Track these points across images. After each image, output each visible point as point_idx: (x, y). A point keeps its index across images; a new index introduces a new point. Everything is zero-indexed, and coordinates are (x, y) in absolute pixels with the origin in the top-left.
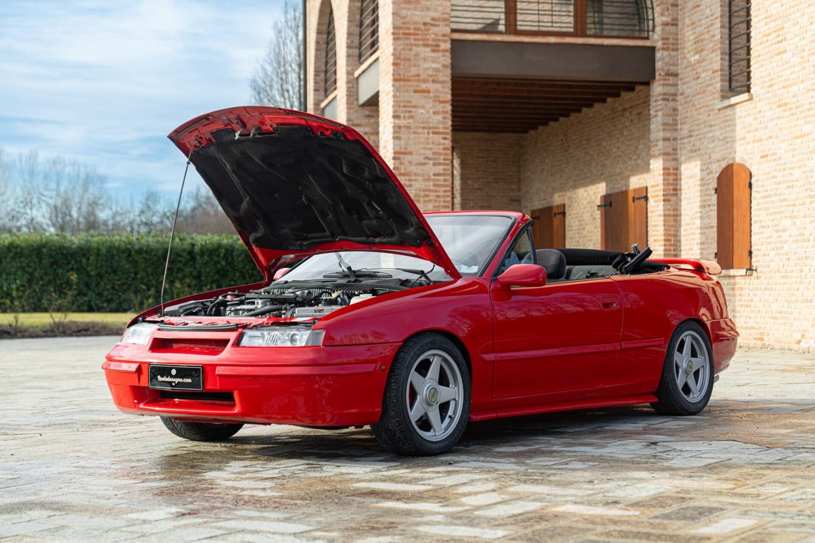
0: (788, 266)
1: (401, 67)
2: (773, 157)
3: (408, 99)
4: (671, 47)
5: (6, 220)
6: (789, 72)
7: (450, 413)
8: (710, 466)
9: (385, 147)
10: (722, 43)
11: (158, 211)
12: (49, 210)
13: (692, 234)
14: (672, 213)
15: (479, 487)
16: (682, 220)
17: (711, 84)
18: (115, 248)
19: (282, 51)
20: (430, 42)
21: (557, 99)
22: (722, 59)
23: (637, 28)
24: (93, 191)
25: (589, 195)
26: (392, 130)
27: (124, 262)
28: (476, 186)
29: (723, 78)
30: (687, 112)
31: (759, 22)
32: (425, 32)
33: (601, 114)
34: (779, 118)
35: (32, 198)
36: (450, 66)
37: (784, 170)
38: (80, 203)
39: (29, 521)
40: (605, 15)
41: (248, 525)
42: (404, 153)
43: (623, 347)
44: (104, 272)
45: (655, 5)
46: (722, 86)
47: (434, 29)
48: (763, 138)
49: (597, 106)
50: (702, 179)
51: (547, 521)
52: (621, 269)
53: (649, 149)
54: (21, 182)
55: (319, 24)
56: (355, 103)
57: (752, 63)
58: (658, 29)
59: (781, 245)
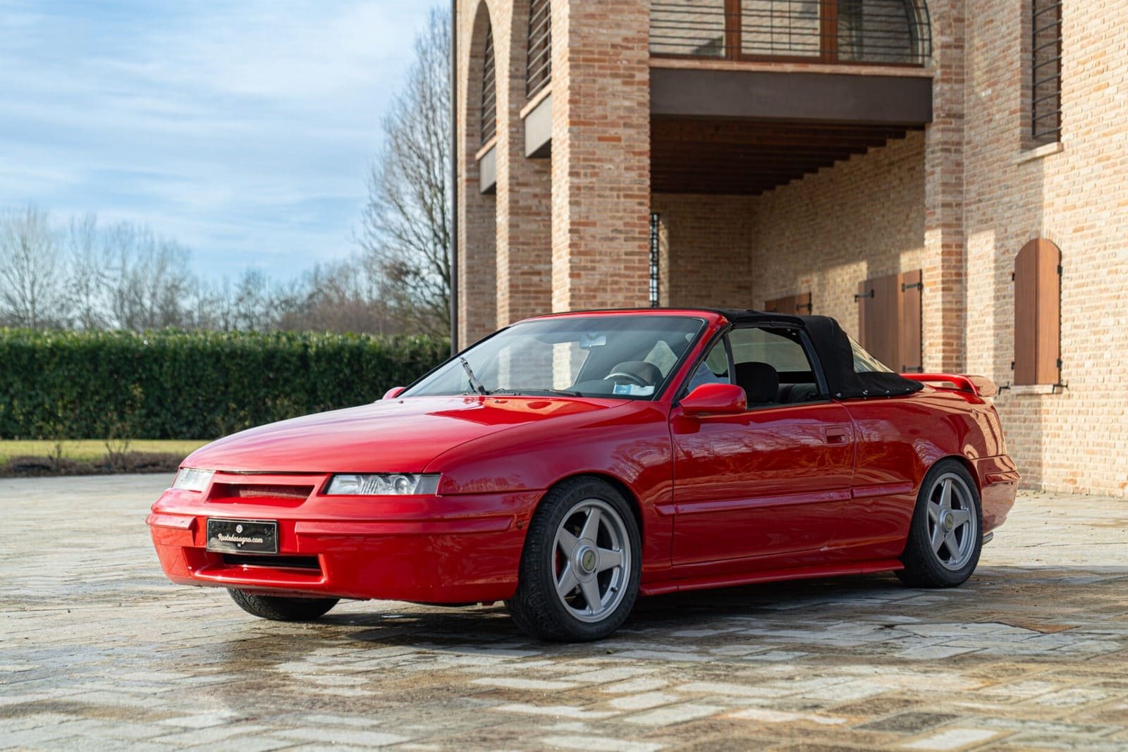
0: (1109, 380)
1: (581, 105)
2: (1090, 231)
3: (591, 150)
4: (954, 77)
5: (54, 310)
6: (1113, 114)
7: (613, 584)
8: (956, 658)
9: (559, 216)
10: (1022, 73)
11: (263, 299)
12: (112, 296)
13: (981, 336)
14: (954, 306)
15: (641, 684)
16: (969, 317)
17: (1008, 130)
18: (199, 351)
19: (428, 80)
20: (622, 72)
21: (799, 148)
22: (1022, 95)
23: (909, 51)
24: (172, 270)
25: (843, 280)
26: (568, 193)
27: (210, 369)
28: (689, 268)
29: (1024, 121)
30: (975, 167)
31: (1073, 43)
32: (615, 58)
33: (860, 169)
34: (1099, 177)
35: (88, 280)
36: (648, 105)
37: (1105, 248)
38: (155, 287)
39: (34, 728)
40: (865, 33)
41: (321, 735)
42: (586, 224)
43: (856, 495)
44: (183, 383)
45: (932, 19)
46: (1022, 132)
47: (627, 53)
48: (1077, 204)
49: (855, 158)
50: (996, 261)
51: (719, 731)
53: (924, 219)
54: (74, 259)
55: (474, 44)
56: (521, 153)
57: (1063, 101)
58: (937, 53)
59: (1099, 352)
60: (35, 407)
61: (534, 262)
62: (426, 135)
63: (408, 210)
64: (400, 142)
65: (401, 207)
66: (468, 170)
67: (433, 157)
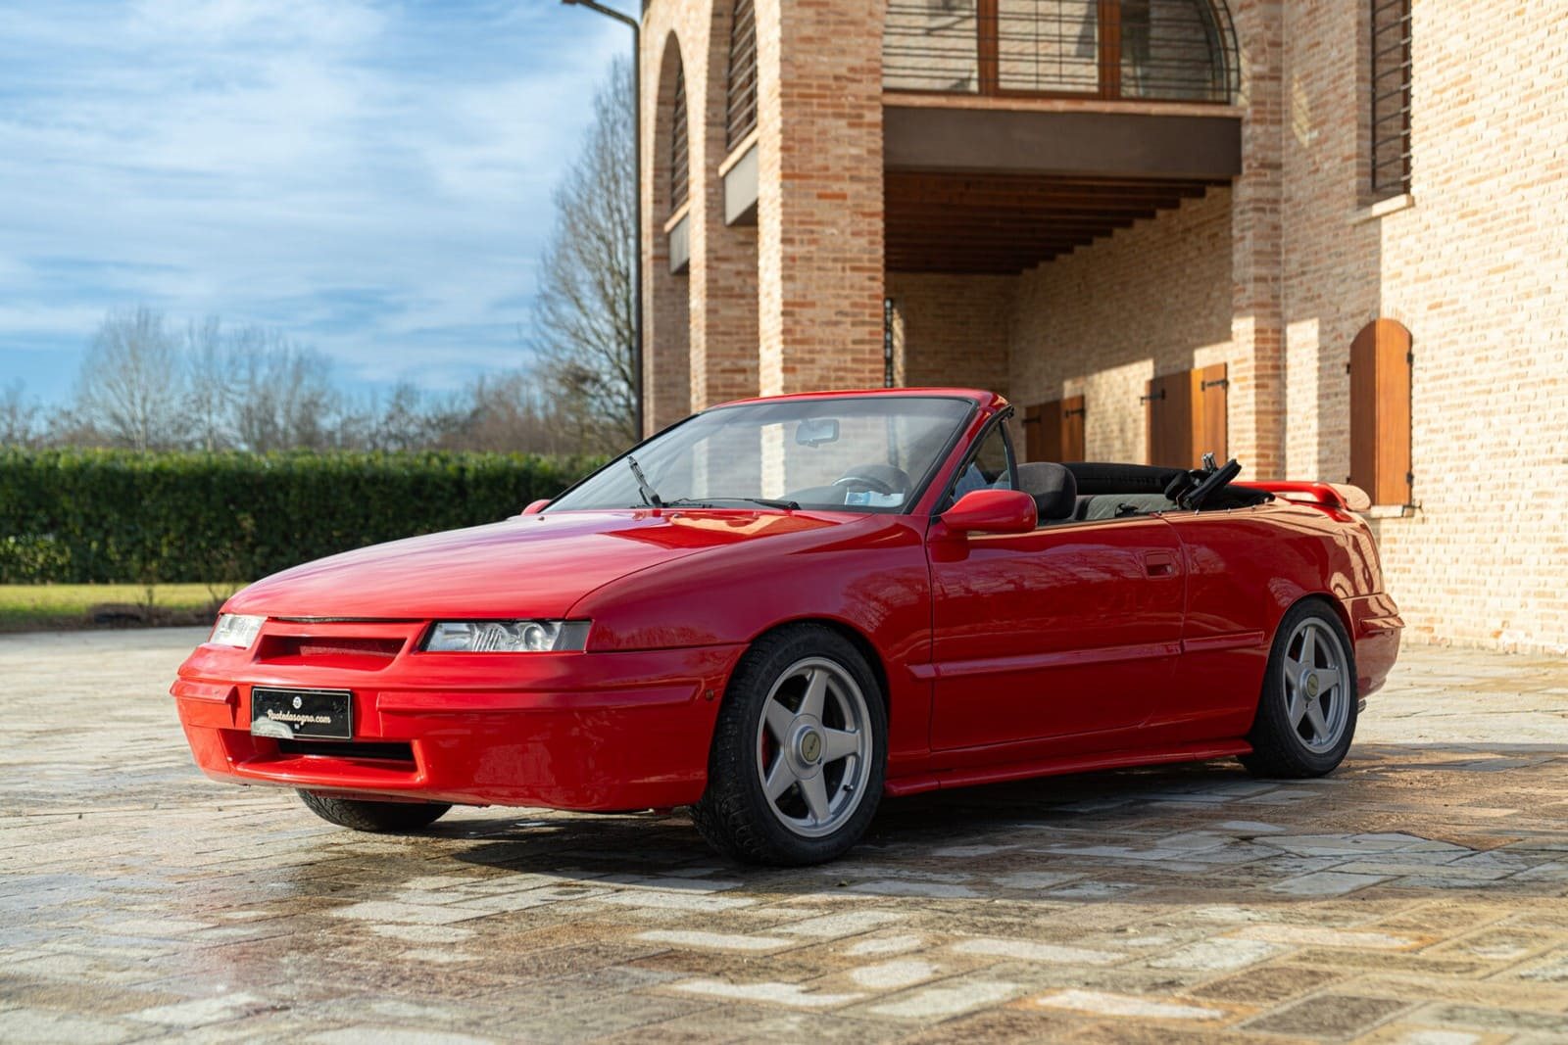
0: (1478, 499)
1: (796, 153)
2: (1451, 308)
3: (808, 210)
4: (1269, 117)
5: (169, 431)
6: (1481, 155)
7: (846, 780)
8: (1362, 894)
9: (768, 294)
10: (1359, 107)
11: (416, 417)
12: (238, 414)
13: (1306, 445)
14: (1270, 408)
15: (892, 942)
16: (1289, 421)
17: (1340, 182)
19: (610, 146)
20: (847, 110)
21: (1069, 211)
22: (1360, 137)
23: (1210, 85)
24: (309, 383)
25: (1125, 379)
26: (779, 264)
27: (346, 499)
28: (931, 365)
29: (1361, 169)
30: (1296, 231)
31: (1427, 67)
32: (838, 93)
33: (1147, 239)
34: (1462, 237)
35: (210, 396)
36: (881, 153)
37: (1471, 329)
38: (289, 402)
40: (1153, 62)
42: (802, 305)
43: (1187, 649)
44: (313, 515)
45: (1240, 44)
46: (1359, 183)
47: (853, 87)
48: (1433, 273)
49: (1140, 225)
50: (1323, 349)
51: (1024, 1032)
52: (1181, 500)
53: (1231, 297)
54: (193, 371)
55: (661, 87)
56: (720, 220)
57: (1412, 142)
58: (1246, 85)
59: (1465, 463)
60: (134, 545)
61: (736, 357)
62: (607, 211)
63: (586, 302)
64: (576, 219)
65: (577, 300)
66: (656, 245)
67: (616, 238)
